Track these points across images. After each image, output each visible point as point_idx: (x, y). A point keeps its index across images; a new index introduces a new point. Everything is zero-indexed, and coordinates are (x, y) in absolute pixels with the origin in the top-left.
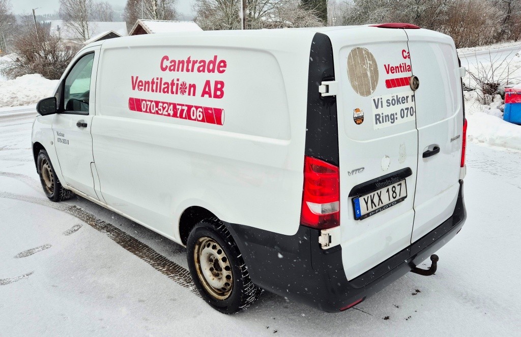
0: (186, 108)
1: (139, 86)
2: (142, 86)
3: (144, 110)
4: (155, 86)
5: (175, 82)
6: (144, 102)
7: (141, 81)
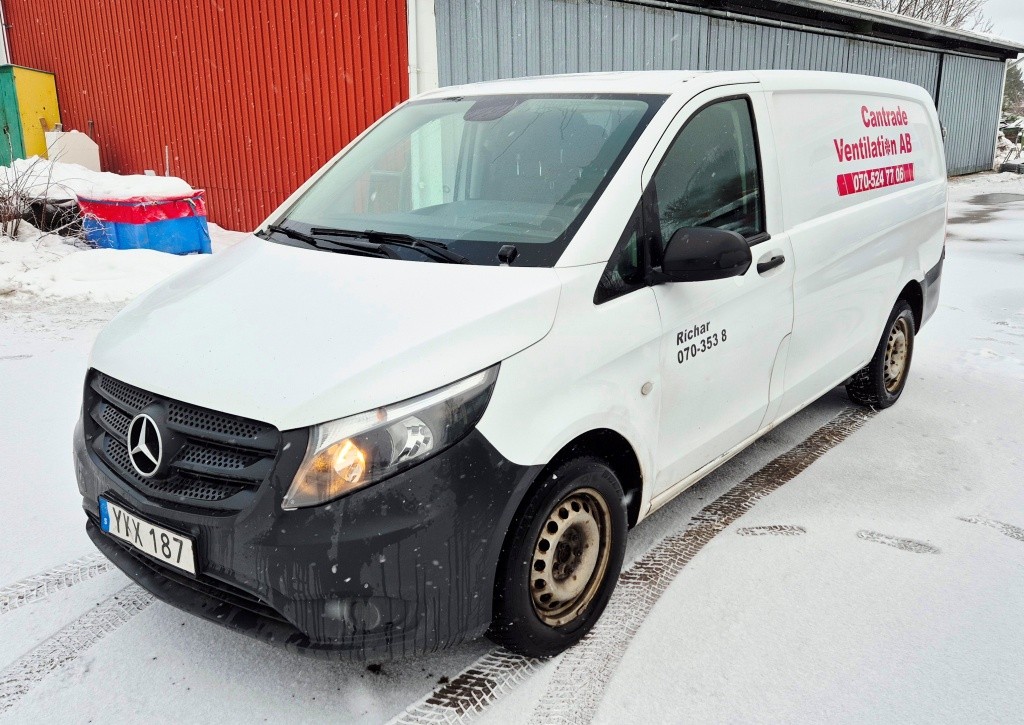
0: (892, 171)
1: (847, 153)
2: (850, 153)
3: (856, 189)
4: (863, 149)
5: (881, 140)
6: (856, 177)
7: (847, 146)
